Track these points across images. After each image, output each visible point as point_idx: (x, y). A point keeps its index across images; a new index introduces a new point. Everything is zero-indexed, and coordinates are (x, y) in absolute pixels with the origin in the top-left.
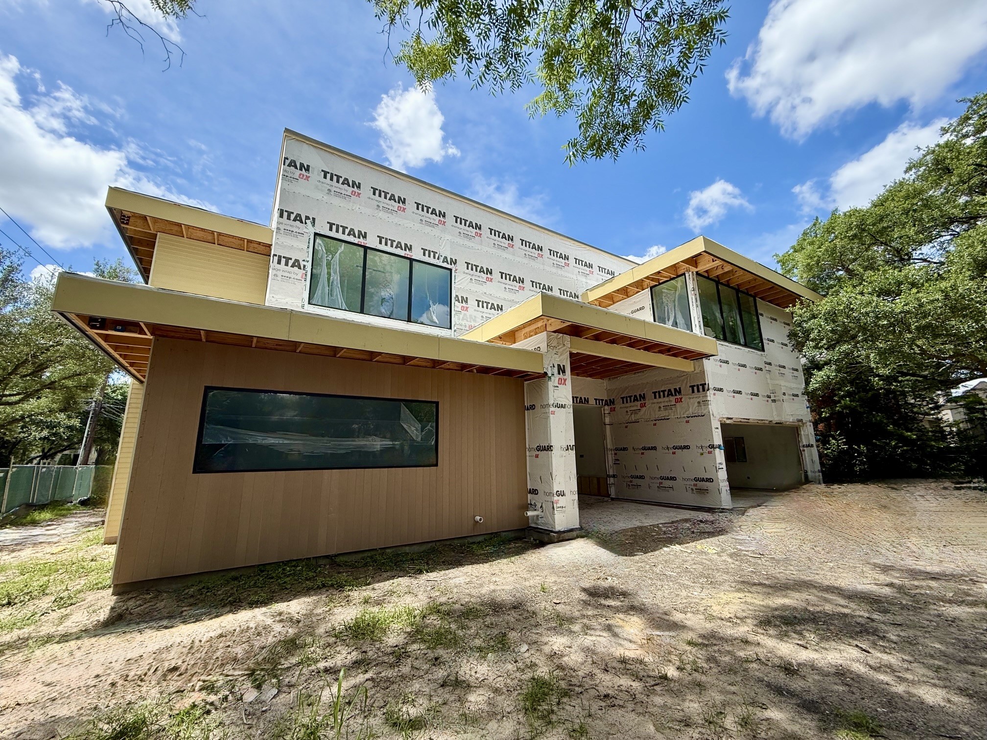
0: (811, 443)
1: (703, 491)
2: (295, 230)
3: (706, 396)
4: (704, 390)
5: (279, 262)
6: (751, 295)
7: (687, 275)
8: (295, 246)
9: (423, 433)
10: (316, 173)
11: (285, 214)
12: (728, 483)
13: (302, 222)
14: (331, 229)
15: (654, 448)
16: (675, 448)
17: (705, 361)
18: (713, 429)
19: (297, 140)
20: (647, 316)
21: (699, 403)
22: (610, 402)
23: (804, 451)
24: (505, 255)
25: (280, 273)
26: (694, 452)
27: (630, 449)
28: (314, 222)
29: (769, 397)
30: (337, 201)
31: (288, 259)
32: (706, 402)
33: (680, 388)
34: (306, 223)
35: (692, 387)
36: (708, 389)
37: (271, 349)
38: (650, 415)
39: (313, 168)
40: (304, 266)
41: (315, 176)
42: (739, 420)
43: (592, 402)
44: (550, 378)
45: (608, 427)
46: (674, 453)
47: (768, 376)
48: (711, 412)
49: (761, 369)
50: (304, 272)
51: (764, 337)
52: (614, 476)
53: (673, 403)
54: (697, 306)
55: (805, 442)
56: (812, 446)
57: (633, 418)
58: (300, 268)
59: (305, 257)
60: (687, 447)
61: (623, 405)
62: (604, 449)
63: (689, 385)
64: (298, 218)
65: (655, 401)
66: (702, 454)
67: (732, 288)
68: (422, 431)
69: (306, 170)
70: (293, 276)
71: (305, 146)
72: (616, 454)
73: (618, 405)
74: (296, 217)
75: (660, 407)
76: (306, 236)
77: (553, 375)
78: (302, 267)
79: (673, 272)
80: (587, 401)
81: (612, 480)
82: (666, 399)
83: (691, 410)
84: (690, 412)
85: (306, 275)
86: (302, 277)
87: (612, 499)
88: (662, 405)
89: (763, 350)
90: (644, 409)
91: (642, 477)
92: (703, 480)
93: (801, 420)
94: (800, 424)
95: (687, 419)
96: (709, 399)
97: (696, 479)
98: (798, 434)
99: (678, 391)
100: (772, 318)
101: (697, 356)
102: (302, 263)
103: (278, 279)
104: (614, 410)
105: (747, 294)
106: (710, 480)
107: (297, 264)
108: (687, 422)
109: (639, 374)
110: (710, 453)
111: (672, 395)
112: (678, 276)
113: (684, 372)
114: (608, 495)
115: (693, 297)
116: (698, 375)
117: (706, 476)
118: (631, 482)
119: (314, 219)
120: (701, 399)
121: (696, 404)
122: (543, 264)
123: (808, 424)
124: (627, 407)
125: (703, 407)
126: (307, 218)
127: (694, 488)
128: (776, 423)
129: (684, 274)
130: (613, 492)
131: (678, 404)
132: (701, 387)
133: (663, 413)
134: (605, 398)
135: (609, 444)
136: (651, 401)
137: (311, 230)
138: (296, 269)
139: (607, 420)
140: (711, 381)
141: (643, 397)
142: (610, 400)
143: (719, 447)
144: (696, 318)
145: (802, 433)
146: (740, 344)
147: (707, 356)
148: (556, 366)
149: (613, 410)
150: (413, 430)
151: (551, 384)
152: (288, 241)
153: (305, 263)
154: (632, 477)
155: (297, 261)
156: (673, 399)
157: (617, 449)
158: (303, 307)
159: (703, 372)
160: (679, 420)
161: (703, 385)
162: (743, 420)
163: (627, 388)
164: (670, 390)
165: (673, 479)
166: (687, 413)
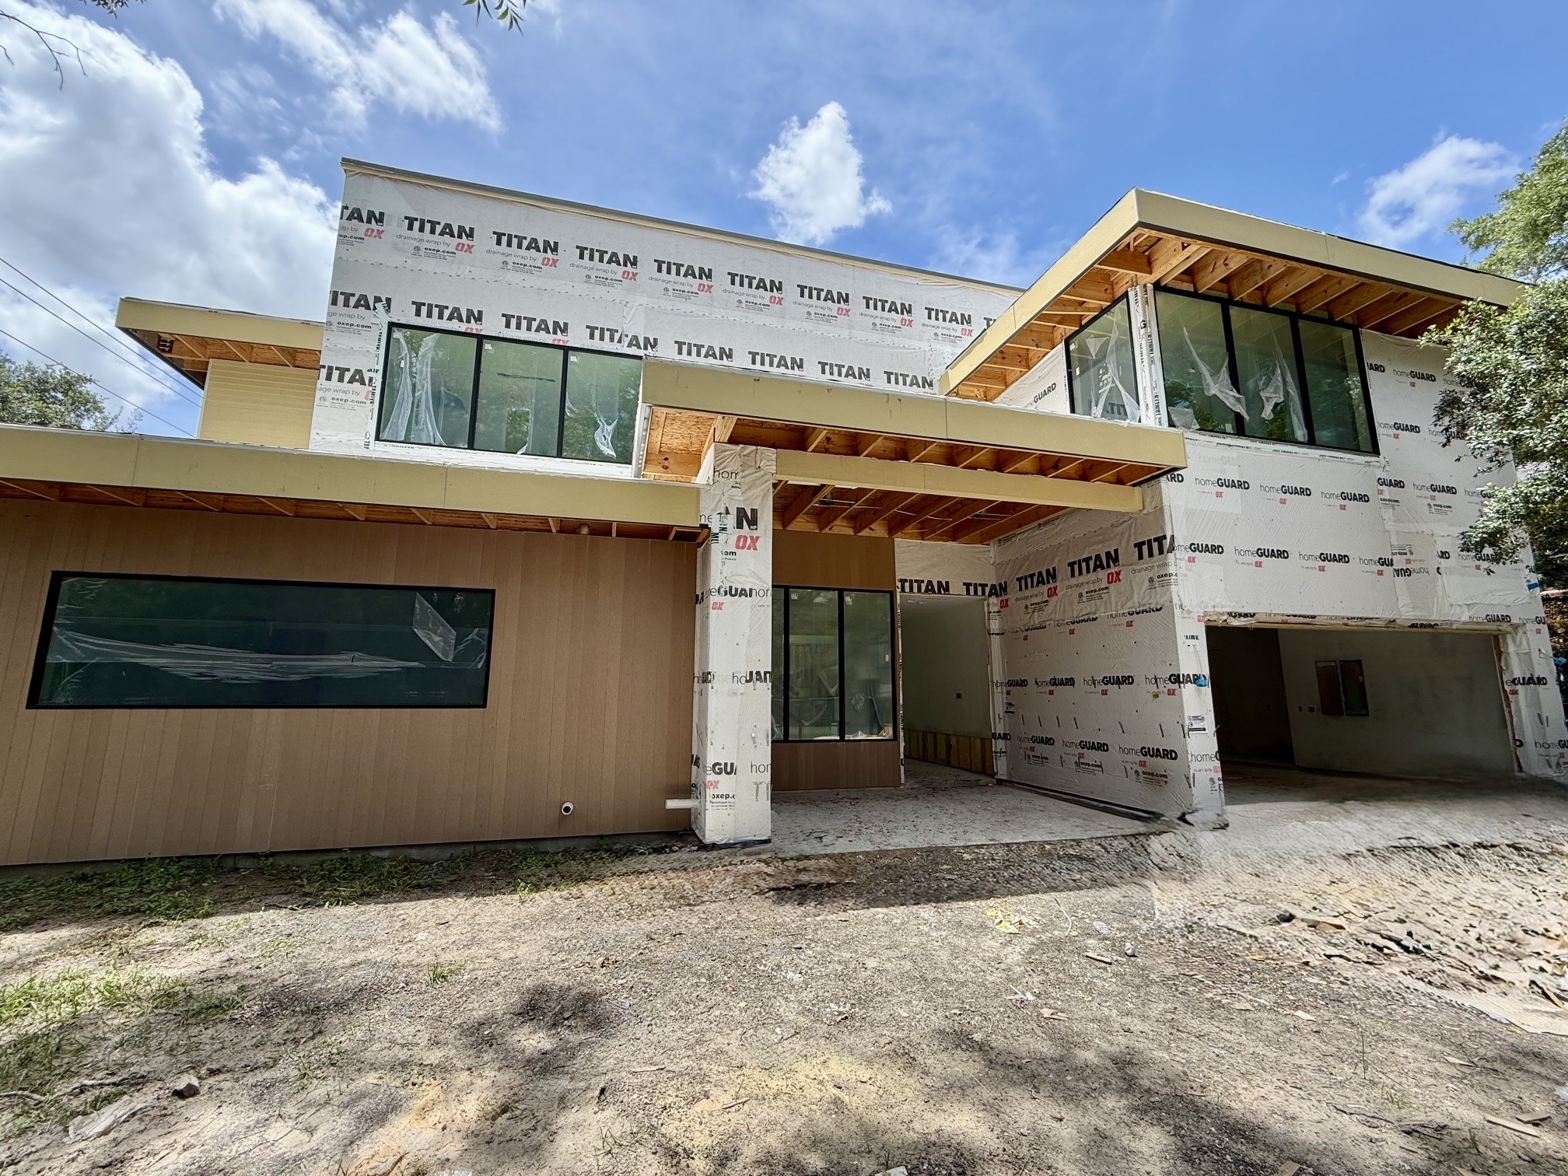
0: (1539, 672)
1: (1156, 779)
2: (355, 321)
3: (1166, 565)
4: (1161, 552)
5: (329, 378)
6: (1342, 324)
7: (1131, 294)
8: (355, 348)
9: (461, 647)
10: (394, 223)
11: (341, 299)
12: (1218, 764)
13: (368, 308)
14: (418, 314)
15: (1070, 682)
16: (1107, 681)
17: (1165, 484)
18: (1180, 639)
19: (364, 174)
20: (1058, 404)
21: (1151, 580)
22: (999, 590)
23: (1515, 692)
24: (761, 319)
25: (329, 395)
26: (1142, 689)
27: (1031, 683)
28: (389, 306)
29: (1383, 562)
30: (429, 265)
31: (343, 371)
32: (1164, 578)
33: (1116, 551)
34: (375, 308)
35: (1139, 546)
36: (1172, 549)
37: (173, 507)
38: (1064, 611)
39: (391, 216)
40: (371, 380)
41: (394, 227)
42: (1279, 619)
43: (957, 588)
44: (716, 535)
45: (996, 640)
46: (1104, 693)
47: (1388, 513)
48: (1176, 601)
49: (1364, 498)
50: (371, 388)
51: (1379, 418)
52: (1005, 737)
53: (1104, 584)
54: (1153, 362)
55: (1517, 669)
56: (1541, 681)
57: (1036, 620)
58: (363, 383)
59: (372, 363)
60: (1128, 680)
61: (1020, 595)
62: (987, 683)
63: (1133, 542)
64: (363, 302)
65: (1074, 581)
66: (1156, 696)
67: (1276, 311)
68: (457, 644)
69: (377, 221)
70: (350, 397)
71: (377, 182)
72: (1008, 693)
73: (1013, 594)
74: (359, 301)
75: (1081, 595)
76: (375, 331)
77: (723, 529)
78: (367, 382)
79: (1103, 295)
80: (944, 587)
81: (999, 745)
82: (1092, 576)
83: (1135, 599)
84: (1135, 603)
85: (373, 394)
86: (366, 398)
87: (1000, 782)
88: (1086, 588)
89: (1376, 451)
90: (1055, 598)
91: (1049, 741)
92: (1157, 753)
93: (1506, 619)
94: (1505, 626)
95: (1130, 618)
96: (1172, 570)
97: (1145, 752)
98: (1500, 654)
99: (1113, 558)
100: (1414, 375)
101: (1145, 476)
102: (367, 376)
103: (326, 403)
104: (1007, 605)
105: (1330, 321)
106: (1170, 755)
107: (358, 377)
108: (1130, 624)
109: (1047, 528)
110: (1171, 693)
111: (1103, 568)
112: (1115, 302)
113: (1123, 514)
114: (993, 775)
115: (1144, 342)
116: (1151, 518)
117: (1163, 744)
118: (1032, 749)
119: (389, 300)
120: (1154, 573)
121: (1146, 584)
122: (850, 328)
123: (1531, 627)
124: (1025, 598)
125: (1158, 589)
126: (378, 299)
127: (1141, 770)
128: (1413, 626)
129: (1126, 295)
130: (1001, 767)
131: (1112, 586)
132: (1155, 545)
133: (1086, 608)
134: (991, 580)
135: (997, 673)
136: (1067, 583)
137: (383, 318)
138: (357, 385)
139: (995, 625)
140: (1180, 528)
141: (1052, 575)
142: (1000, 584)
143: (1196, 680)
144: (1148, 390)
145: (1512, 648)
146: (1295, 442)
147: (1171, 472)
148: (733, 512)
149: (1004, 604)
150: (438, 638)
151: (716, 550)
152: (345, 341)
153: (372, 374)
154: (1034, 740)
155: (359, 372)
156: (1102, 574)
157: (1011, 683)
158: (367, 445)
159: (1159, 510)
160: (1115, 621)
161: (1160, 540)
162: (1291, 619)
163: (1026, 558)
164: (1098, 557)
165: (1102, 747)
166: (1129, 604)
